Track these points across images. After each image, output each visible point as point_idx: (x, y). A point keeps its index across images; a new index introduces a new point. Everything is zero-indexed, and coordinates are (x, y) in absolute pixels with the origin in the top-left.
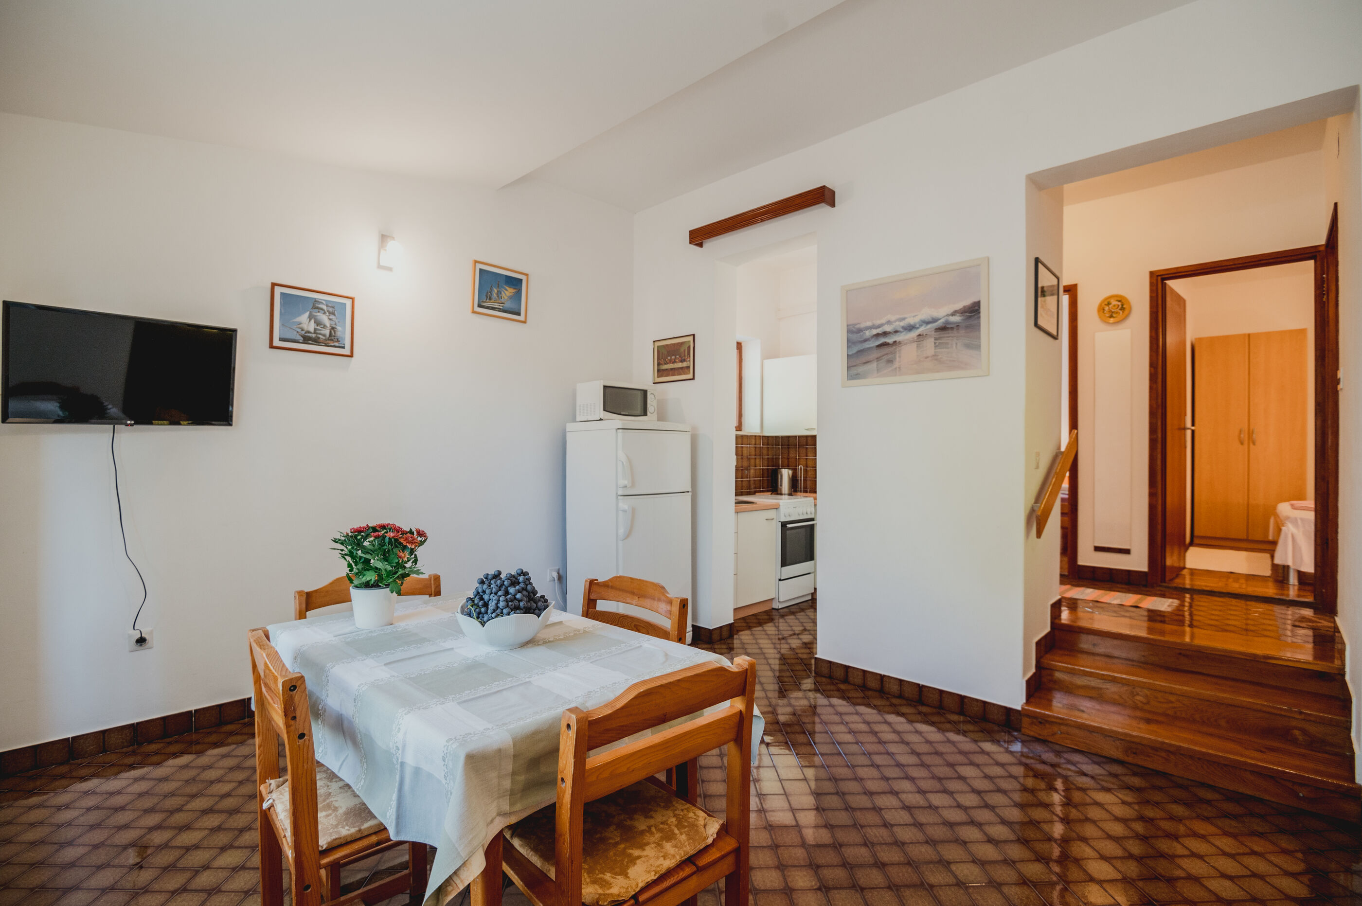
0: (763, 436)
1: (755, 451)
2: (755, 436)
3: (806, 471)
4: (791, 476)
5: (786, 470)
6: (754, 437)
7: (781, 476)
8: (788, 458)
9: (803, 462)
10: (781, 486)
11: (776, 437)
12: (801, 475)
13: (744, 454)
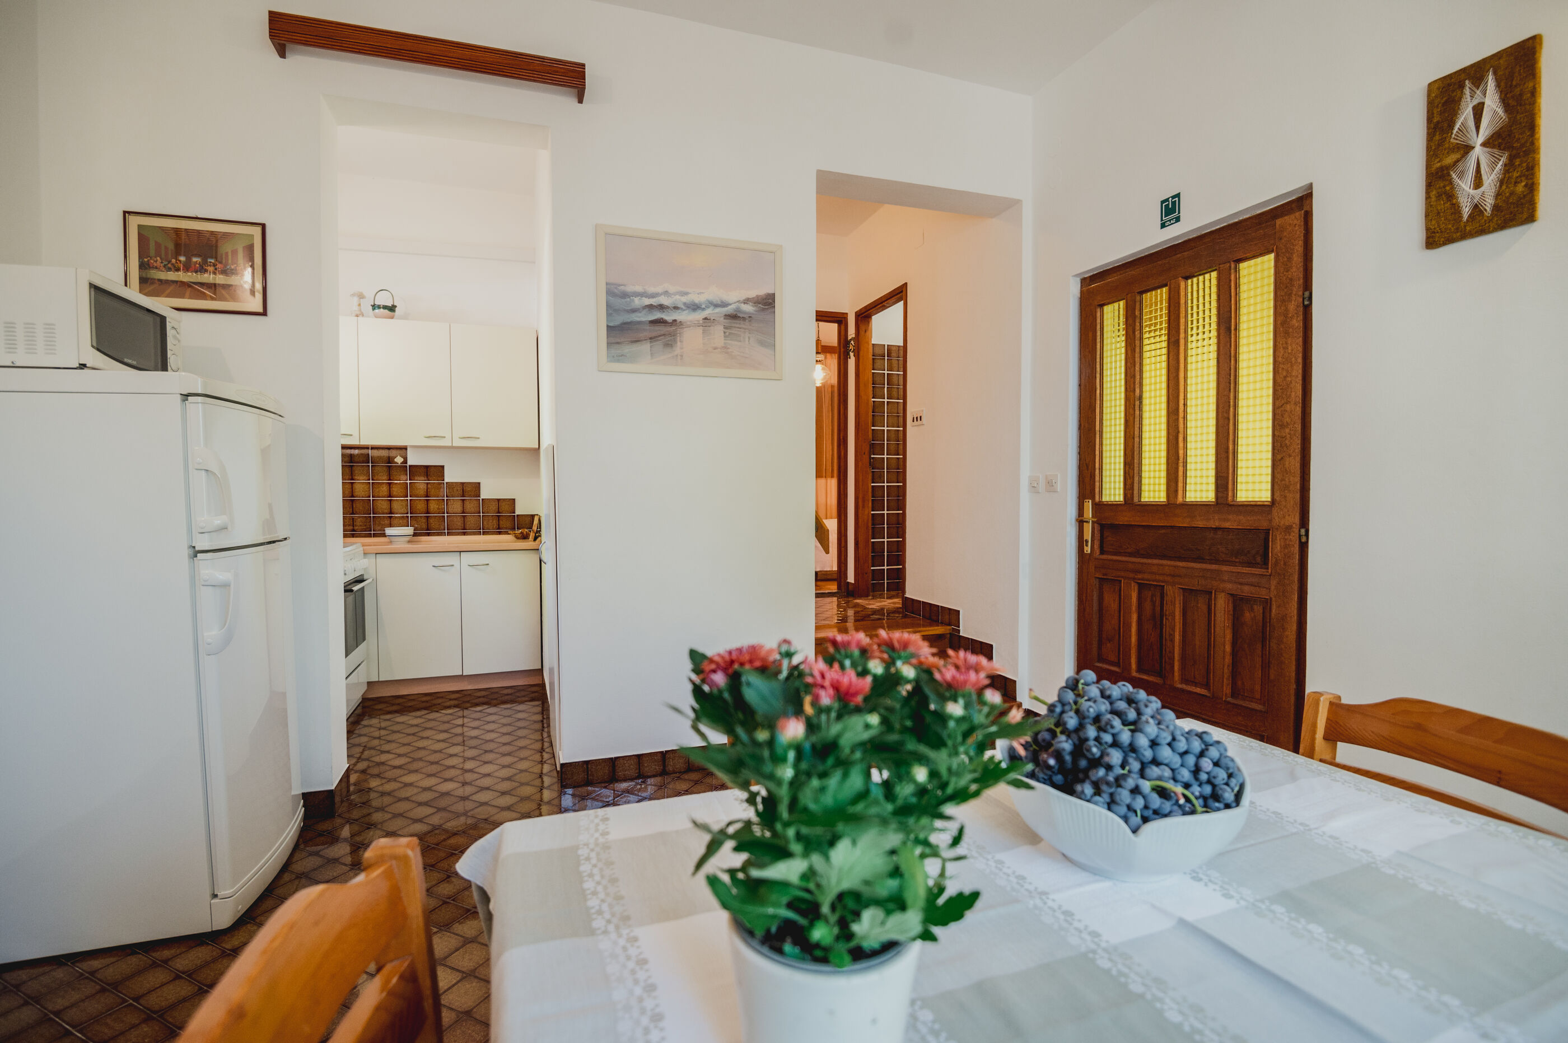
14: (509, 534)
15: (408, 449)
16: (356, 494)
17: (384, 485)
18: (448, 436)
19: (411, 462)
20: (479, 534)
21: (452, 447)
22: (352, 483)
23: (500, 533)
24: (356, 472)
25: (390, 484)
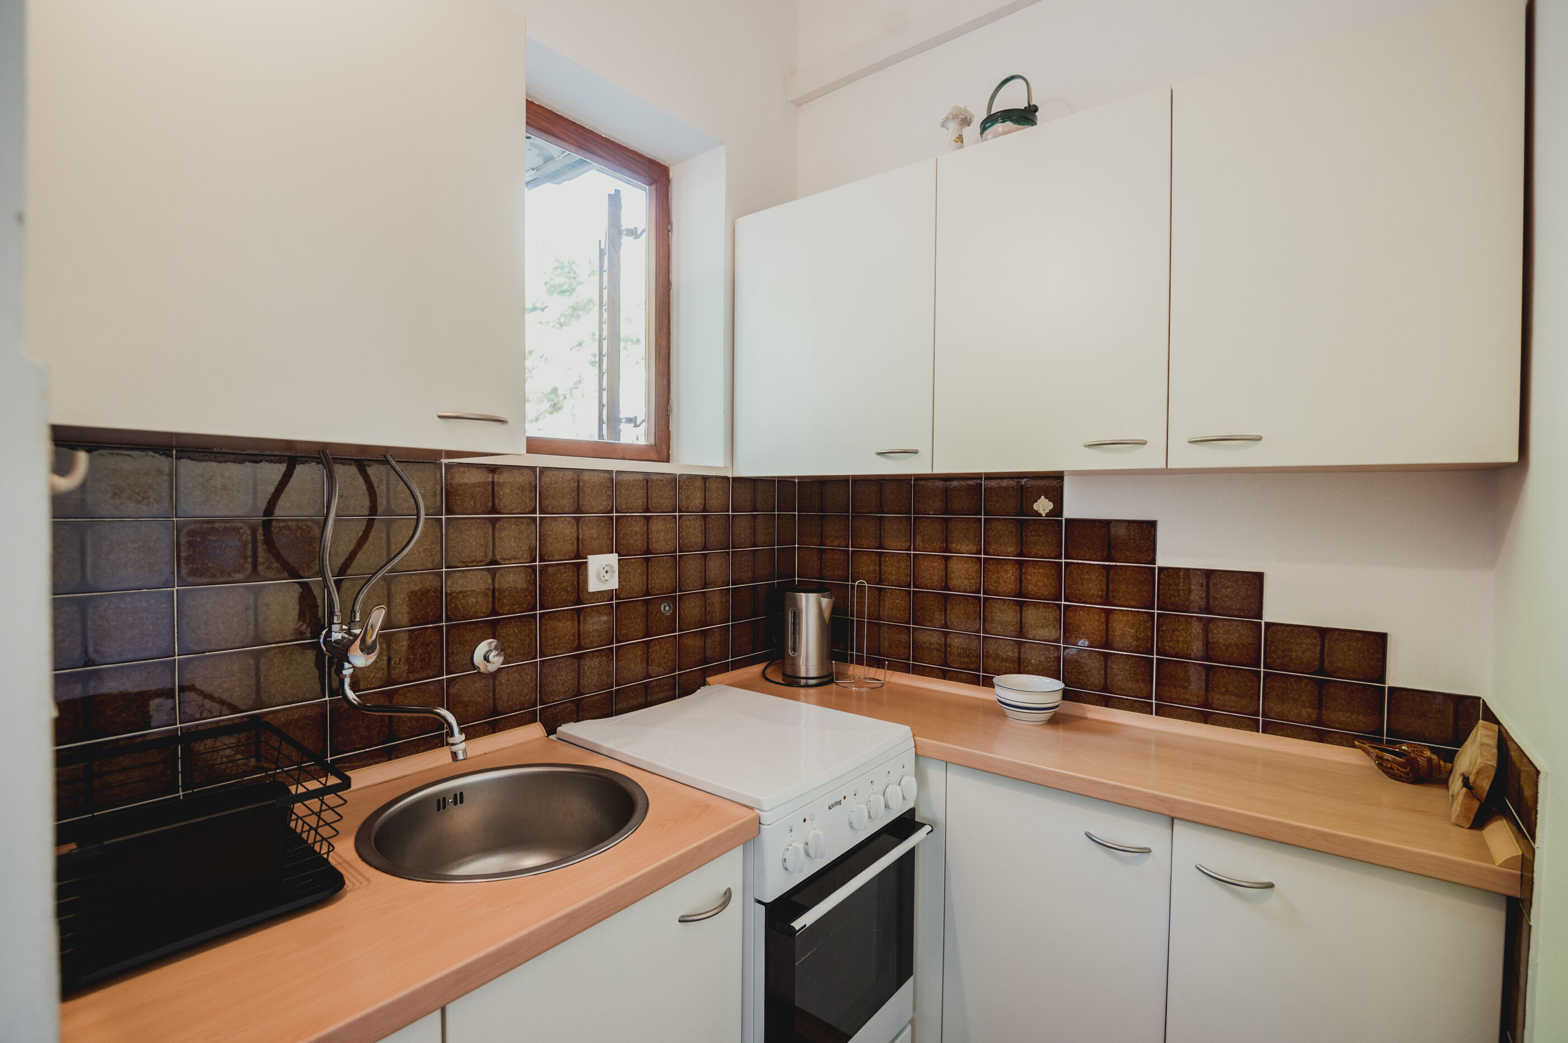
0: (735, 479)
1: (705, 531)
2: (705, 478)
3: (879, 594)
4: (827, 614)
5: (813, 596)
6: (699, 483)
7: (797, 615)
8: (821, 551)
9: (867, 565)
10: (794, 649)
11: (784, 482)
12: (861, 605)
13: (654, 546)
14: (1354, 746)
15: (1065, 478)
16: (952, 583)
17: (1009, 567)
18: (1155, 438)
19: (1072, 510)
20: (1253, 726)
21: (1167, 472)
22: (947, 559)
23: (1321, 737)
24: (955, 534)
25: (1021, 564)
